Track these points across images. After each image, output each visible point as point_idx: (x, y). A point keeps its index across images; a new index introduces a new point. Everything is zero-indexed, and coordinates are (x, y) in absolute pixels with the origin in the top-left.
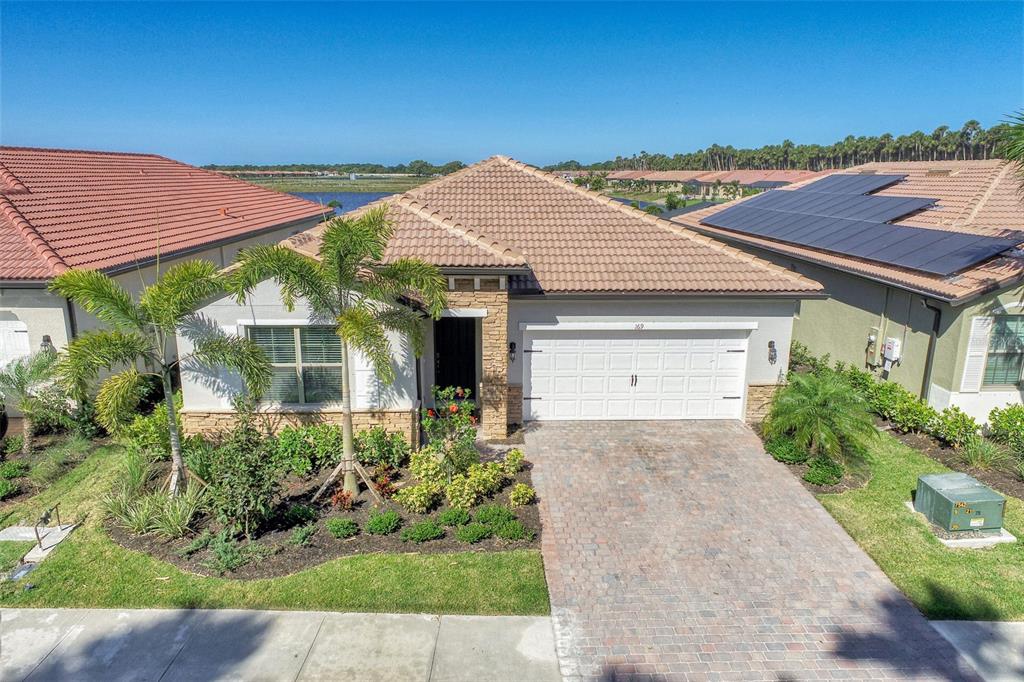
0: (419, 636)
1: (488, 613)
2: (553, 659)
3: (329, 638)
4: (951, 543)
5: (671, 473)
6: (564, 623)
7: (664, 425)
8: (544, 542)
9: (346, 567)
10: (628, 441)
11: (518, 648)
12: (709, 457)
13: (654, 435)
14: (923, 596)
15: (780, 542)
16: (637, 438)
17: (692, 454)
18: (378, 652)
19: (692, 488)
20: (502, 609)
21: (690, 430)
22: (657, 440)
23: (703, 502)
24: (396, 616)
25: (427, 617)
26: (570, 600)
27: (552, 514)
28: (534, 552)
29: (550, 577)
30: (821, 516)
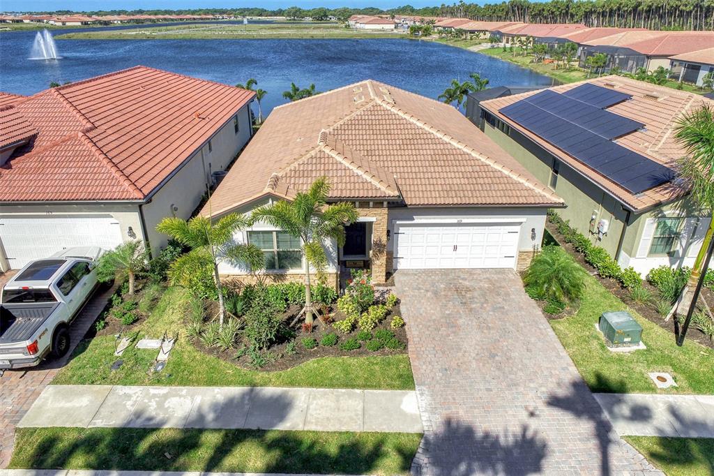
0: (356, 401)
1: (386, 389)
2: (418, 413)
3: (315, 402)
4: (614, 350)
5: (474, 306)
6: (422, 394)
7: (471, 272)
8: (409, 349)
9: (316, 365)
10: (451, 284)
11: (402, 407)
12: (494, 295)
13: (465, 279)
14: (592, 380)
15: (527, 350)
16: (455, 282)
17: (485, 293)
18: (339, 409)
19: (485, 316)
20: (392, 387)
21: (485, 277)
22: (467, 283)
23: (490, 325)
24: (343, 390)
25: (358, 391)
26: (424, 382)
27: (412, 333)
28: (405, 356)
29: (414, 370)
30: (549, 334)
